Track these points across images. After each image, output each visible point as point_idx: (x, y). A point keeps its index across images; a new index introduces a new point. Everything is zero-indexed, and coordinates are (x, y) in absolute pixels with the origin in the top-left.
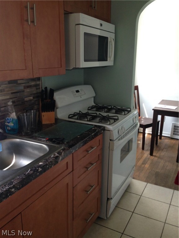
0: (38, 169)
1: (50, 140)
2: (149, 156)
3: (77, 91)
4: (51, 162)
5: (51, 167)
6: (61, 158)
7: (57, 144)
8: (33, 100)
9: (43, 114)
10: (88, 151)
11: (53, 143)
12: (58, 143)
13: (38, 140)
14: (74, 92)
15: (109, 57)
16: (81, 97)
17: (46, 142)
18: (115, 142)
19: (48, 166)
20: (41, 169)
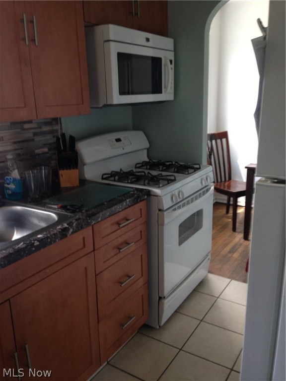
0: (34, 243)
1: (64, 208)
2: (243, 240)
3: (118, 140)
4: (54, 234)
5: (55, 241)
6: (71, 230)
7: (71, 212)
8: (48, 153)
9: (61, 172)
10: (119, 224)
11: (66, 212)
12: (73, 212)
13: (48, 207)
14: (112, 141)
15: (165, 87)
16: (123, 149)
17: (58, 211)
18: (165, 213)
19: (49, 240)
20: (38, 243)
